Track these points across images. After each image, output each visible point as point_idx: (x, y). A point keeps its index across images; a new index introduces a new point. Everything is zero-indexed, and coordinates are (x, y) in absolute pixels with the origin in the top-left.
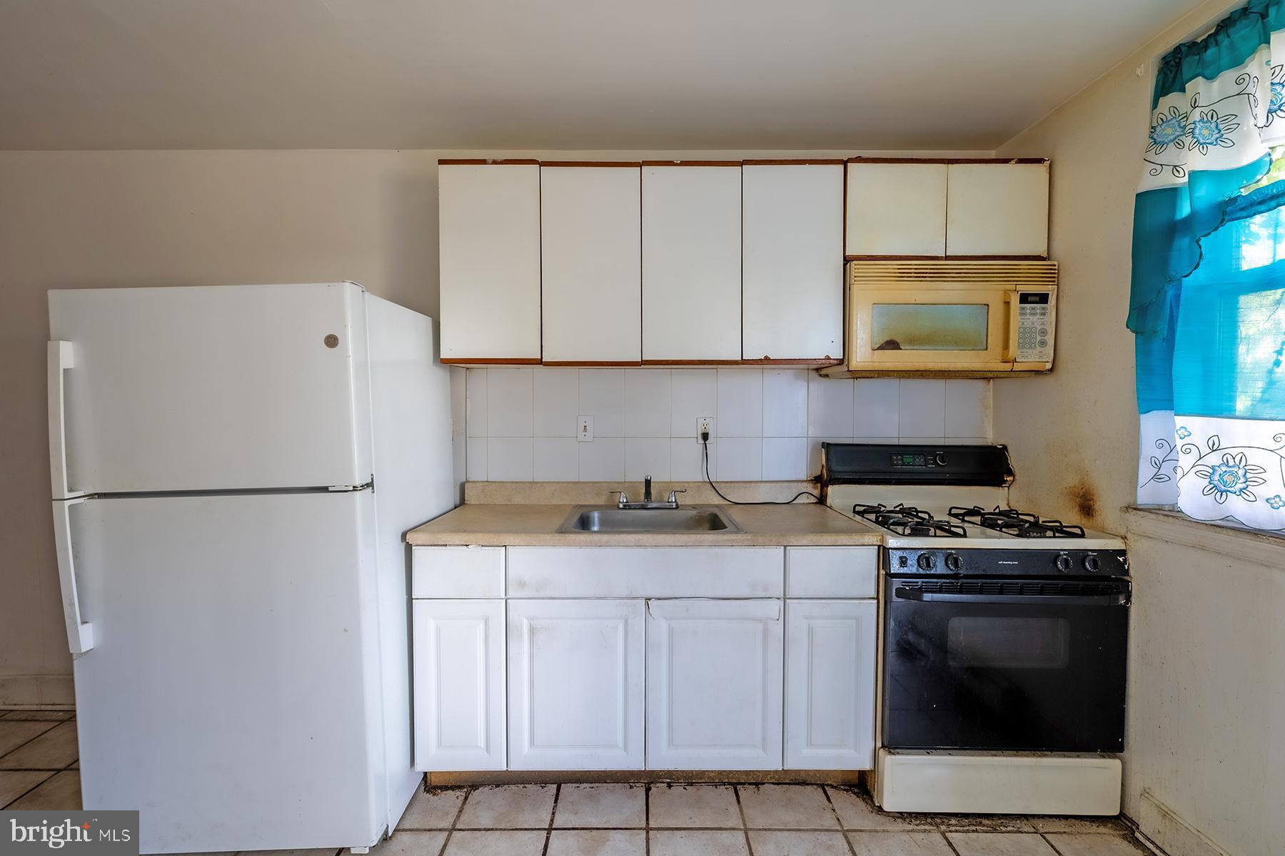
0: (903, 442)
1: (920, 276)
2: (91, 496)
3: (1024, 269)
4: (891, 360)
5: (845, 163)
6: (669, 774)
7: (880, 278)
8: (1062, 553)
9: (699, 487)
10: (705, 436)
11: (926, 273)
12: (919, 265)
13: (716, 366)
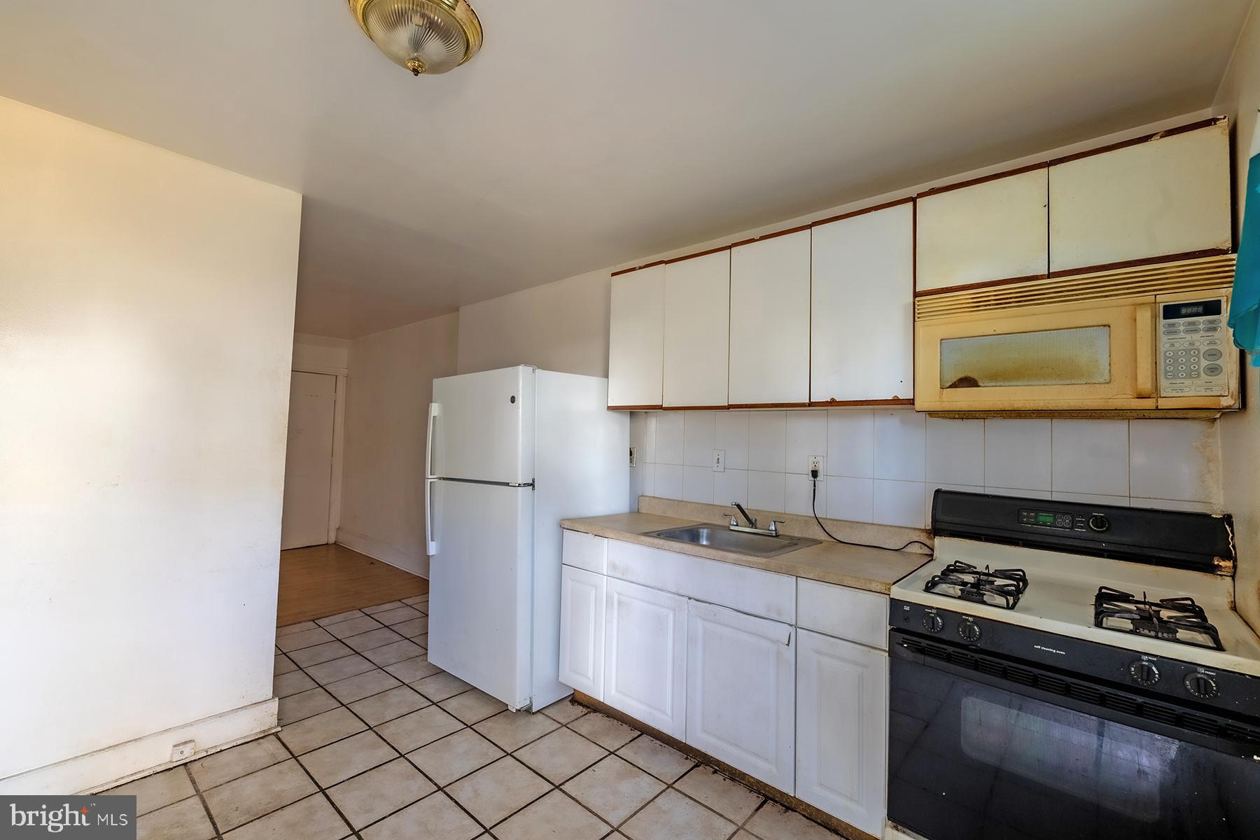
0: (1057, 497)
1: (1001, 303)
2: (440, 478)
3: (1172, 273)
4: (964, 399)
5: (913, 200)
6: (718, 763)
7: (949, 311)
8: (1145, 658)
9: (806, 521)
10: (815, 474)
11: (1011, 298)
12: (1000, 290)
13: (826, 408)
